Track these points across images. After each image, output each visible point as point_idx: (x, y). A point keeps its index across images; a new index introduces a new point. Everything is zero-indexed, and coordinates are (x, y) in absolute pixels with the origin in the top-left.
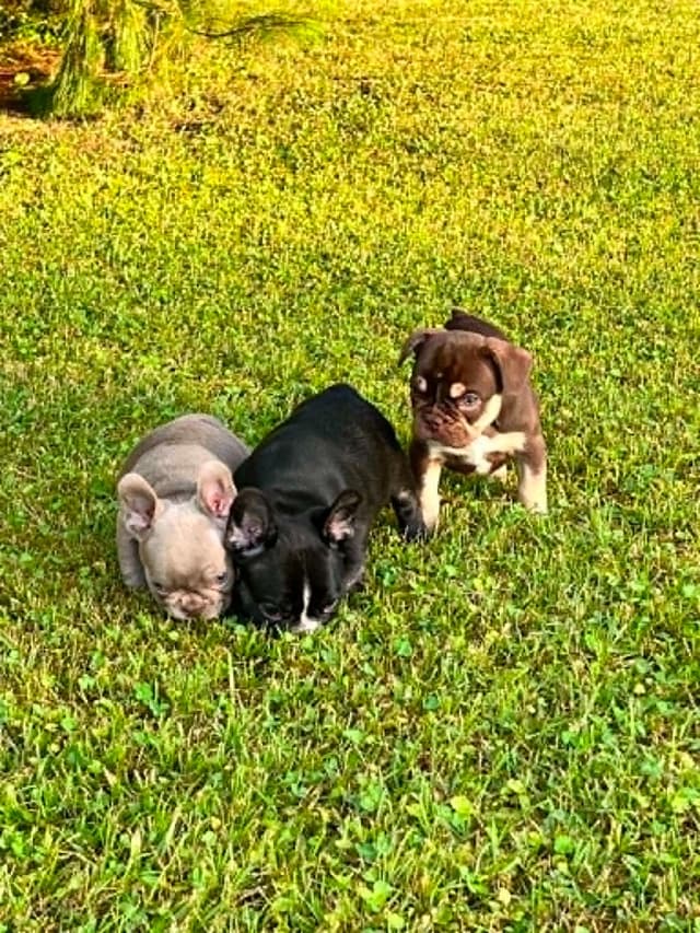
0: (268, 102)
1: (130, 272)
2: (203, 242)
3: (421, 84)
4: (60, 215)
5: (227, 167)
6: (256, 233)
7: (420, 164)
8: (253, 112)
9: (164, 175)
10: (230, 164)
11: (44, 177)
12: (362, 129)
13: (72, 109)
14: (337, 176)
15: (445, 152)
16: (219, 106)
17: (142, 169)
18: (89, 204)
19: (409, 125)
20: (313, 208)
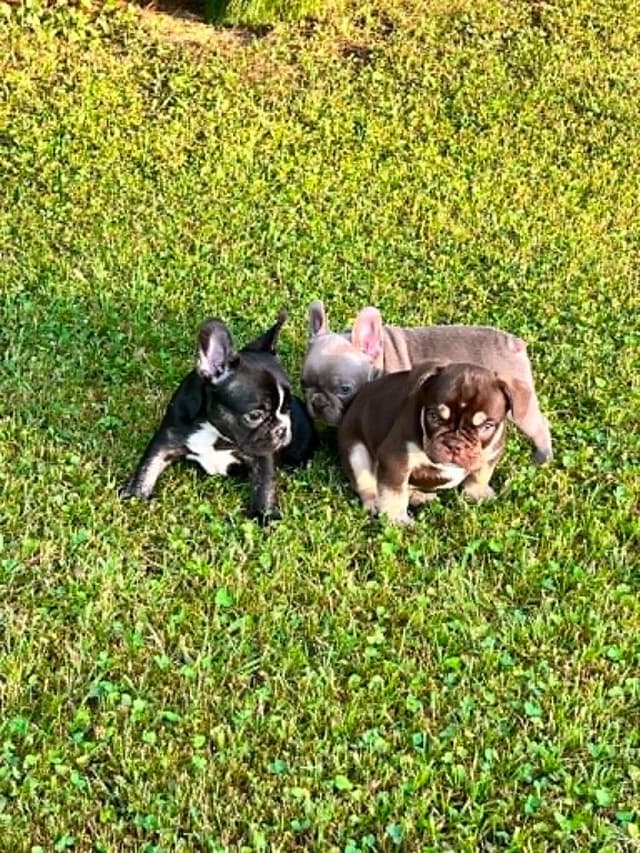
0: (438, 25)
1: (283, 266)
2: (360, 228)
3: (593, 15)
4: (220, 173)
5: (391, 117)
6: (414, 219)
7: (587, 132)
8: (422, 39)
9: (326, 122)
10: (394, 112)
11: (210, 115)
12: (530, 74)
13: (244, 19)
14: (502, 142)
15: (613, 117)
16: (390, 26)
17: (306, 112)
18: (250, 158)
19: (578, 74)
20: (475, 189)
